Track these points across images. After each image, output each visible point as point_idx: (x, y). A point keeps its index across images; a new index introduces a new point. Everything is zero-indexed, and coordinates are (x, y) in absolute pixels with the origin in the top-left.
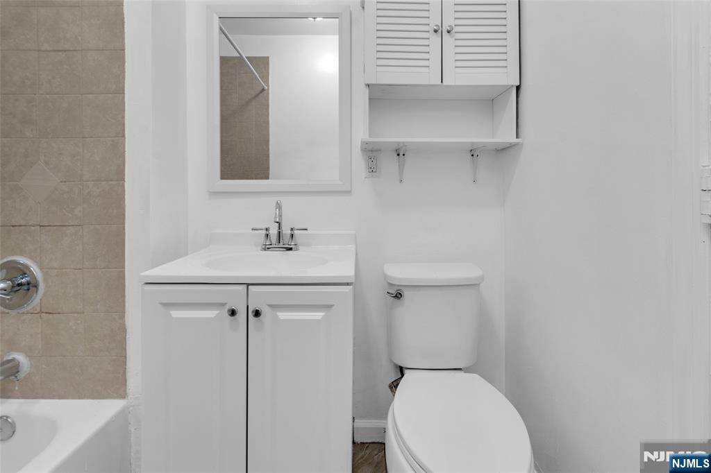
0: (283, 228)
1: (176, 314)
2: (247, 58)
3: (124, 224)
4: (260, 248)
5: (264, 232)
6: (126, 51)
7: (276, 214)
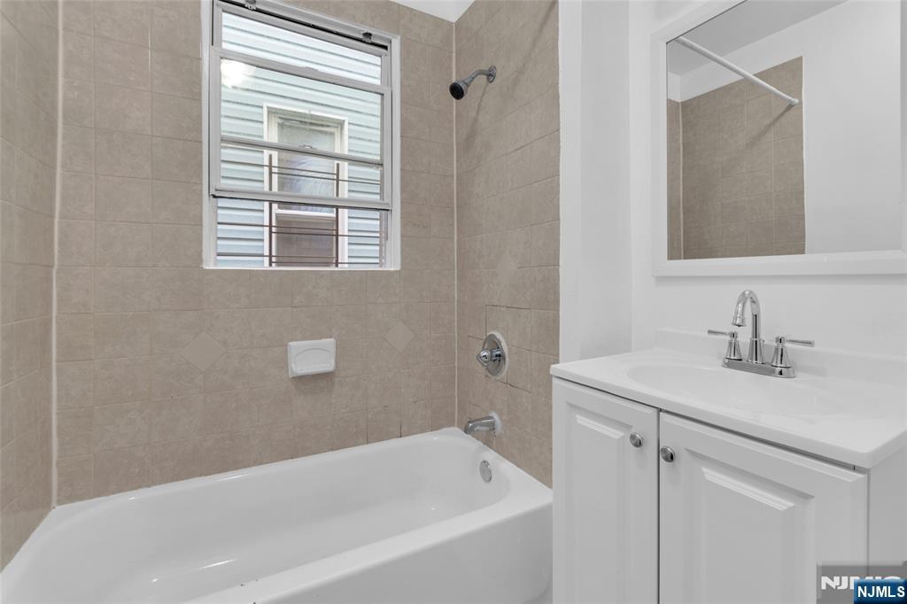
0: (761, 337)
1: (582, 420)
2: (755, 75)
3: (558, 310)
4: (721, 362)
5: (728, 338)
6: (561, 130)
7: (737, 313)
